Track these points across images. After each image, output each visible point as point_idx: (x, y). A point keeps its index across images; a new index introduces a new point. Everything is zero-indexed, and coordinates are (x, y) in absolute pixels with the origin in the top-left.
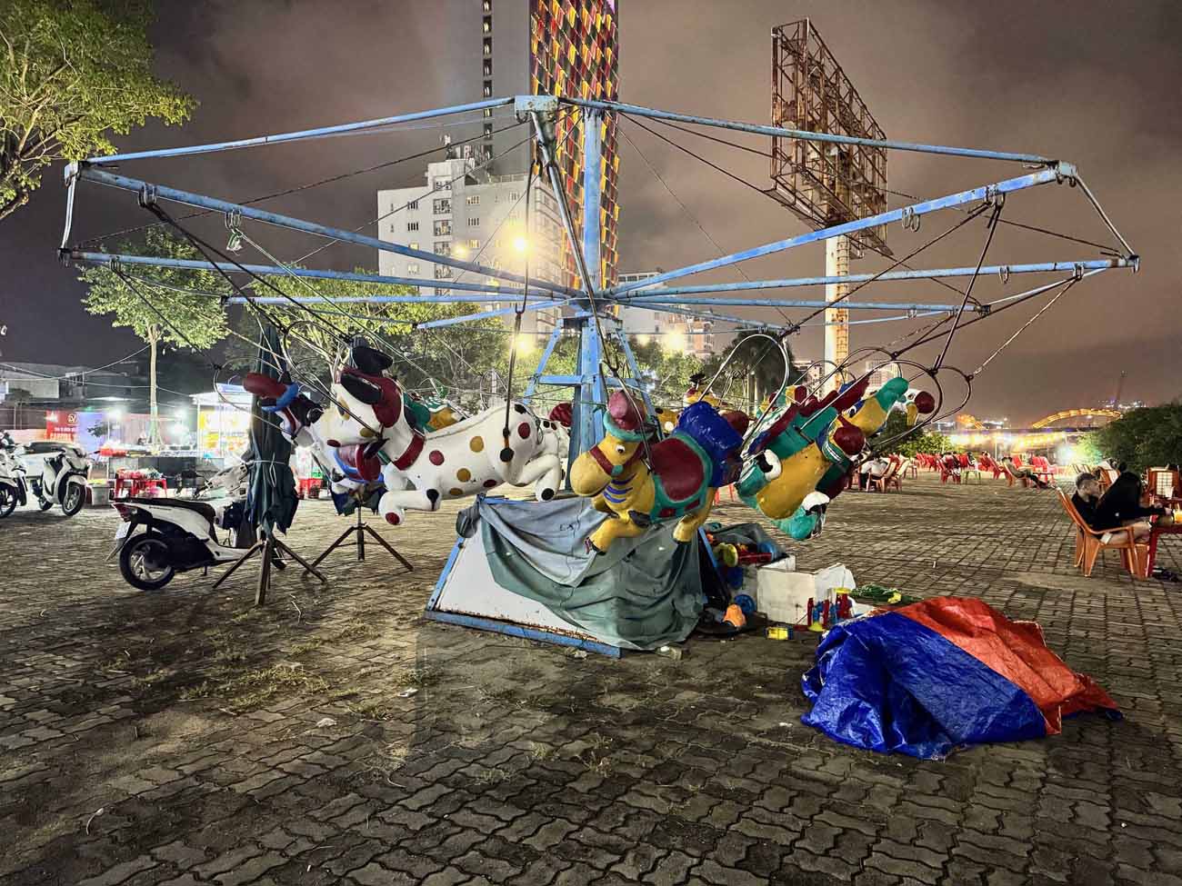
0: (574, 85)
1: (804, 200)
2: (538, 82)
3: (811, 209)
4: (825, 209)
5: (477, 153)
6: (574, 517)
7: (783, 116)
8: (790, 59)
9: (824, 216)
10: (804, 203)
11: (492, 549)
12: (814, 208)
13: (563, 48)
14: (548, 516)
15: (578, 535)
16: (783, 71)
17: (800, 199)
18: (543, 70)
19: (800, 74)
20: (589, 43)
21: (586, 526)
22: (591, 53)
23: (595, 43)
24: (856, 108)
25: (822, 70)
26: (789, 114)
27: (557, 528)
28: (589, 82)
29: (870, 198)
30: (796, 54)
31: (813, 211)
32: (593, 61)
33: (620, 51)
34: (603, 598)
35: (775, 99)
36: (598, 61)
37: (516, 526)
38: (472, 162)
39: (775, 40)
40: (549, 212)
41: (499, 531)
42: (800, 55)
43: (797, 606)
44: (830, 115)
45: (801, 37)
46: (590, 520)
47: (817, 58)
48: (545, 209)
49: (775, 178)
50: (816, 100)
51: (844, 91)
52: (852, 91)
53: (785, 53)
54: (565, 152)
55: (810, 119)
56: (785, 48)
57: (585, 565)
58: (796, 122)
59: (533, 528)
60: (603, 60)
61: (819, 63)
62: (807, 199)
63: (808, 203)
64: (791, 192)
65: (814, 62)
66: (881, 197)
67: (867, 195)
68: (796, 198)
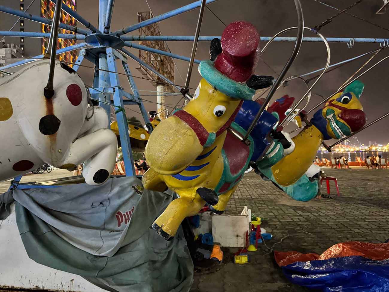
1: (150, 74)
3: (152, 77)
4: (156, 78)
5: (17, 47)
6: (105, 196)
7: (142, 43)
9: (156, 80)
11: (26, 229)
14: (80, 196)
15: (110, 211)
16: (142, 29)
19: (147, 30)
21: (116, 202)
24: (165, 46)
25: (155, 30)
26: (144, 43)
27: (89, 206)
32: (67, 21)
34: (136, 265)
36: (69, 21)
37: (50, 207)
38: (15, 50)
39: (139, 17)
41: (32, 211)
43: (237, 236)
44: (157, 47)
45: (148, 17)
46: (119, 197)
55: (152, 46)
56: (142, 19)
57: (120, 237)
59: (66, 207)
60: (71, 21)
61: (154, 28)
62: (150, 73)
63: (151, 75)
64: (145, 70)
65: (152, 27)
66: (173, 77)
67: (169, 76)
68: (147, 73)
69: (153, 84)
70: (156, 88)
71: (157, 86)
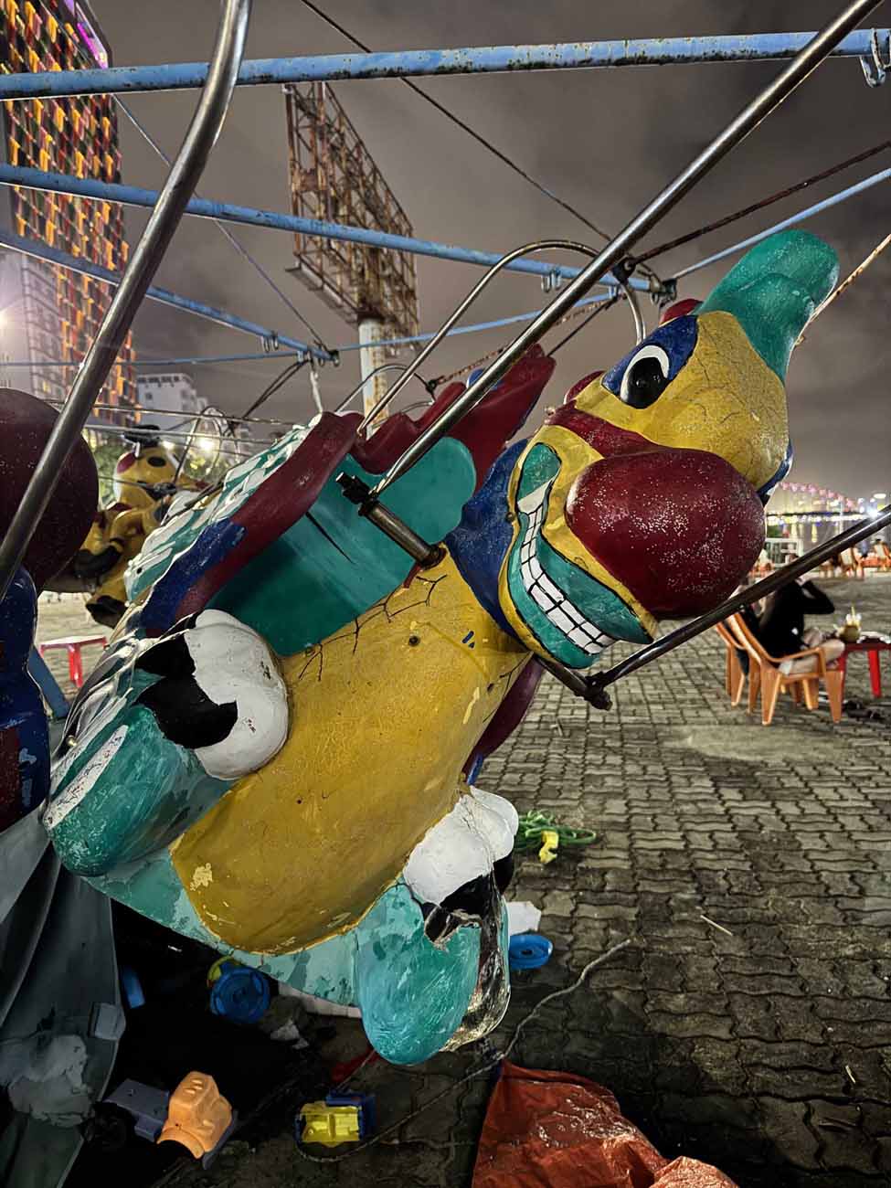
0: (65, 155)
1: (333, 285)
2: (17, 145)
3: (341, 296)
4: (356, 297)
7: (303, 184)
8: (306, 121)
9: (355, 306)
10: (333, 289)
12: (344, 296)
13: (47, 110)
16: (299, 136)
17: (329, 285)
18: (22, 131)
19: (318, 142)
20: (81, 109)
22: (83, 121)
23: (88, 110)
24: (380, 191)
25: (343, 139)
26: (309, 183)
28: (84, 154)
29: (400, 292)
30: (314, 117)
31: (344, 300)
32: (87, 131)
33: (119, 124)
35: (293, 166)
36: (93, 132)
39: (288, 97)
40: (41, 298)
42: (317, 119)
44: (354, 194)
45: (317, 96)
47: (337, 125)
48: (35, 293)
49: (299, 256)
50: (339, 175)
51: (367, 169)
52: (375, 170)
53: (301, 114)
54: (60, 232)
55: (333, 193)
56: (300, 105)
58: (318, 194)
60: (100, 132)
61: (338, 131)
62: (336, 283)
63: (337, 289)
64: (318, 274)
65: (333, 130)
66: (411, 293)
67: (398, 288)
68: (324, 282)
69: (348, 318)
70: (357, 330)
71: (359, 324)
